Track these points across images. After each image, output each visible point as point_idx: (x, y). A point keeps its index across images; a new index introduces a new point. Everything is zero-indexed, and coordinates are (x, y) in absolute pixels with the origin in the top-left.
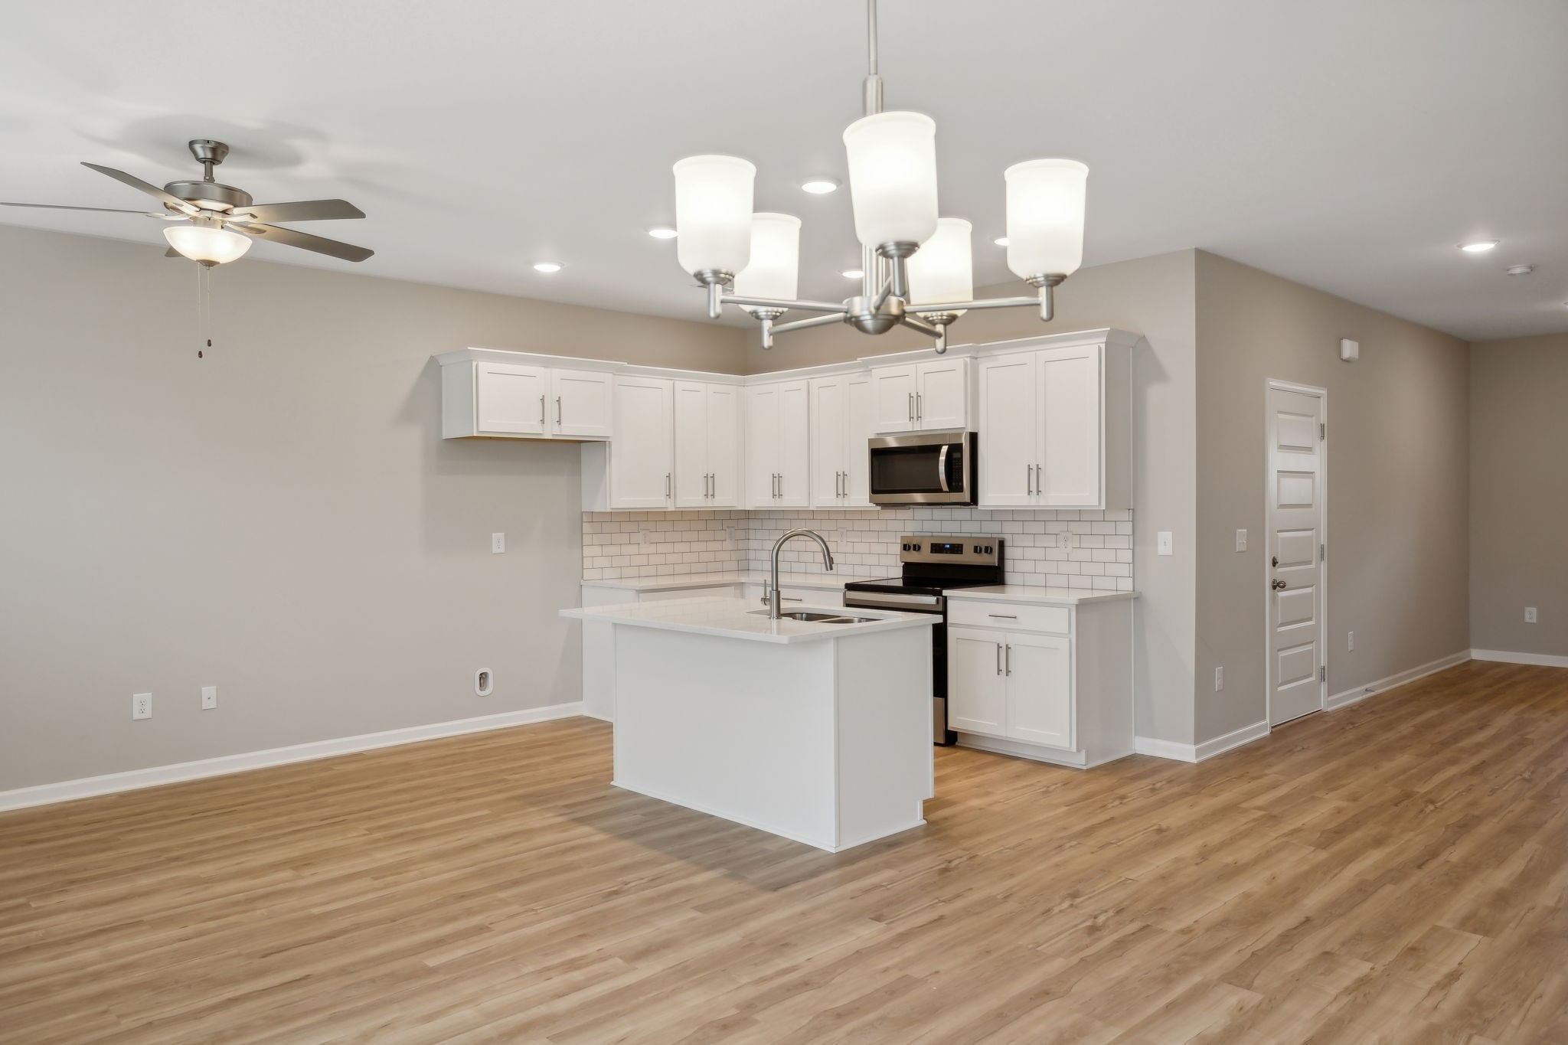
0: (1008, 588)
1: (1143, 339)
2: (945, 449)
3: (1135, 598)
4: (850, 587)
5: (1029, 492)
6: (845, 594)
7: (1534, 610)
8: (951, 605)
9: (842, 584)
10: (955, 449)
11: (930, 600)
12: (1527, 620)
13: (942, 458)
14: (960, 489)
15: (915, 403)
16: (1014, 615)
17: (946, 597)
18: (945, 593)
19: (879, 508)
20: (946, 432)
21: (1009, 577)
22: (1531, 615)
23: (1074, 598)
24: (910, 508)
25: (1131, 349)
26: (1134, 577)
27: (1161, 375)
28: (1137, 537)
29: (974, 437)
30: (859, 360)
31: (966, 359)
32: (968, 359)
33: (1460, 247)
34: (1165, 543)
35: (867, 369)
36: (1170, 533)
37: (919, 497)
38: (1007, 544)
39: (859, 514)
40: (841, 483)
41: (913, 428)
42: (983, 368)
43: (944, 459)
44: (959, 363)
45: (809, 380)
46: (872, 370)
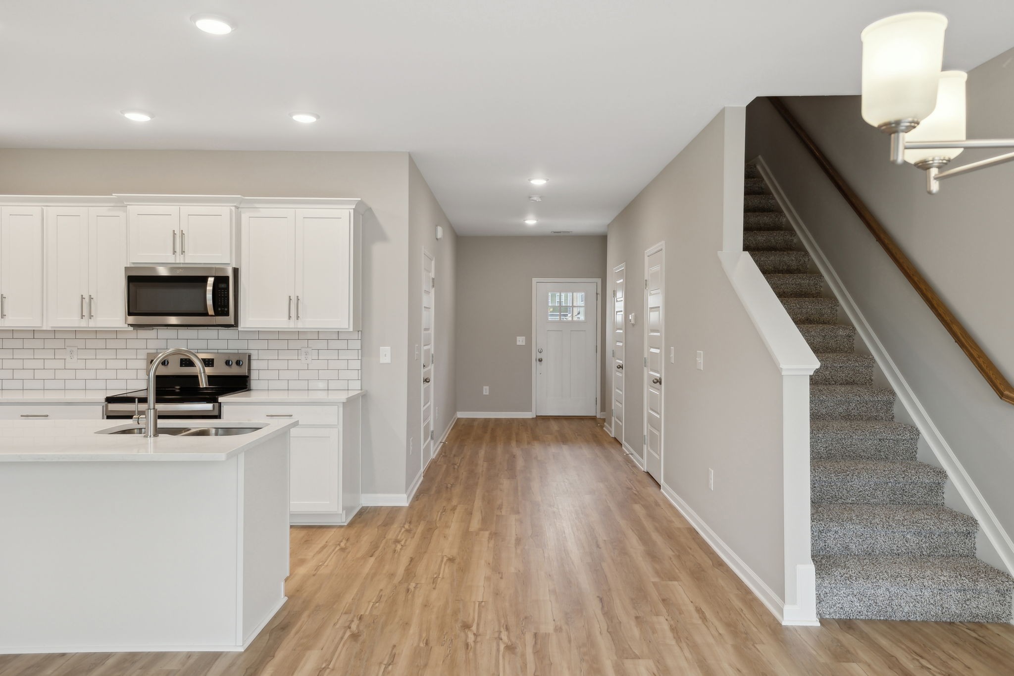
0: (252, 393)
1: (370, 209)
2: (211, 281)
3: (362, 396)
4: (110, 400)
5: (290, 317)
6: (107, 407)
7: (487, 388)
8: (225, 409)
9: (102, 397)
10: (221, 282)
11: (208, 407)
12: (484, 393)
13: (210, 288)
14: (227, 314)
15: (179, 239)
16: (290, 414)
17: (220, 403)
18: (221, 399)
19: (131, 329)
20: (214, 266)
21: (254, 384)
22: (486, 390)
23: (343, 397)
24: (153, 329)
25: (361, 216)
26: (361, 380)
27: (382, 237)
28: (365, 352)
29: (236, 271)
30: (115, 195)
31: (231, 208)
32: (233, 208)
33: (530, 180)
34: (385, 355)
35: (121, 204)
36: (390, 347)
37: (173, 320)
38: (252, 358)
39: (116, 333)
40: (87, 306)
41: (175, 260)
42: (245, 217)
43: (211, 288)
44: (225, 211)
45: (43, 207)
46: (128, 206)
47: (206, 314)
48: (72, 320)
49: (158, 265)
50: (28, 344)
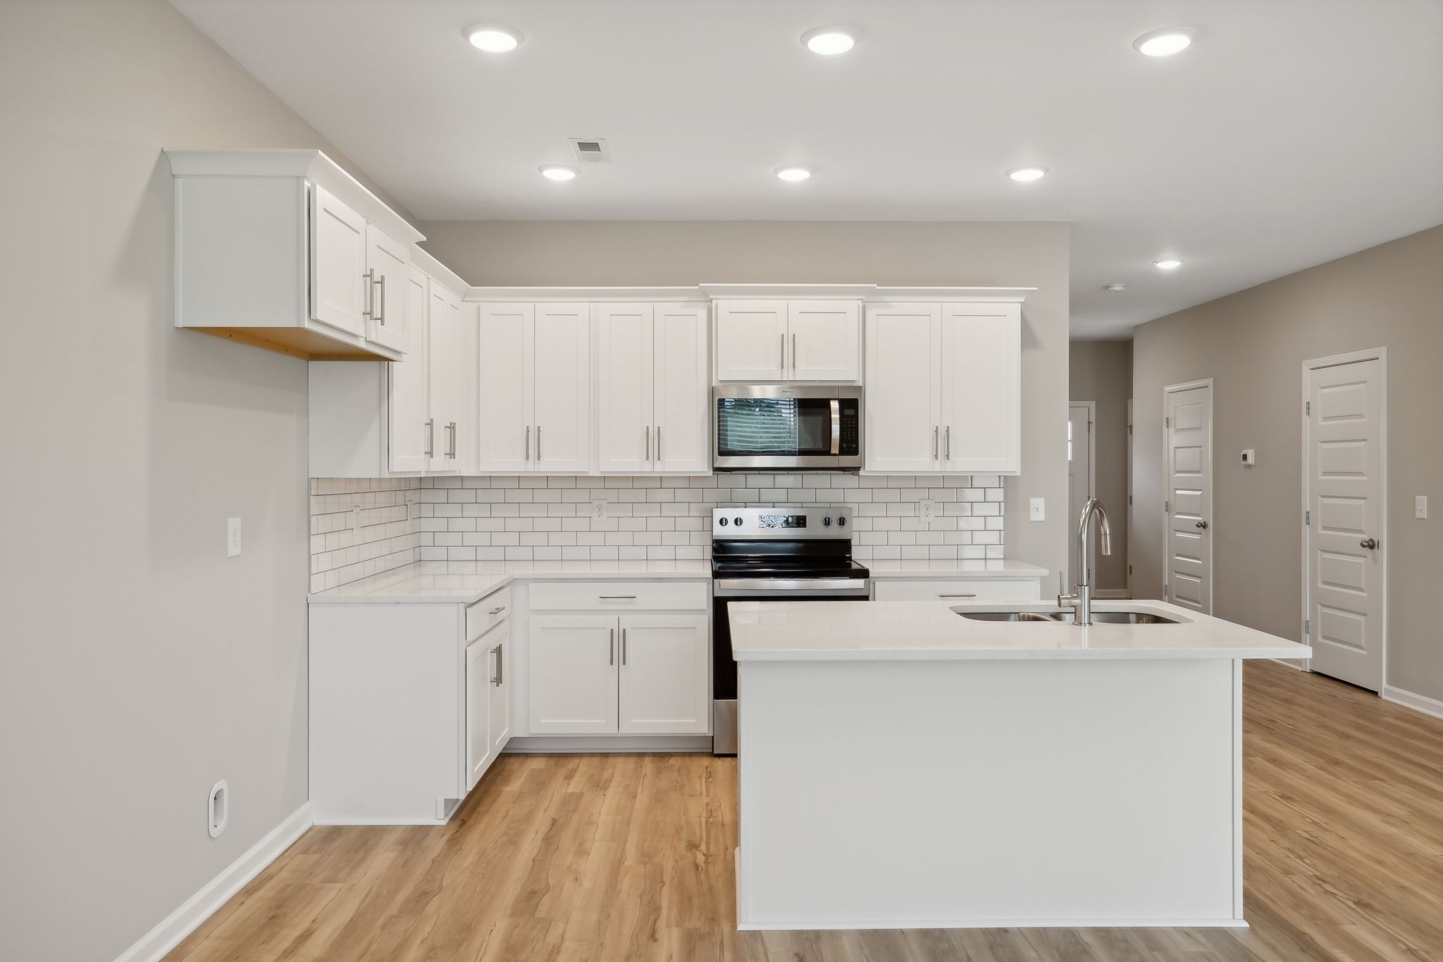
2: (837, 405)
5: (937, 456)
8: (881, 587)
10: (849, 407)
13: (835, 416)
14: (854, 453)
15: (788, 347)
17: (873, 579)
19: (713, 474)
20: (838, 385)
27: (1033, 342)
28: (1010, 505)
31: (856, 302)
32: (858, 303)
34: (1038, 509)
35: (705, 298)
36: (1043, 499)
40: (653, 442)
41: (782, 376)
42: (870, 314)
43: (838, 416)
44: (851, 305)
45: (591, 304)
46: (713, 301)
47: (827, 452)
48: (631, 462)
49: (751, 383)
50: (541, 496)
